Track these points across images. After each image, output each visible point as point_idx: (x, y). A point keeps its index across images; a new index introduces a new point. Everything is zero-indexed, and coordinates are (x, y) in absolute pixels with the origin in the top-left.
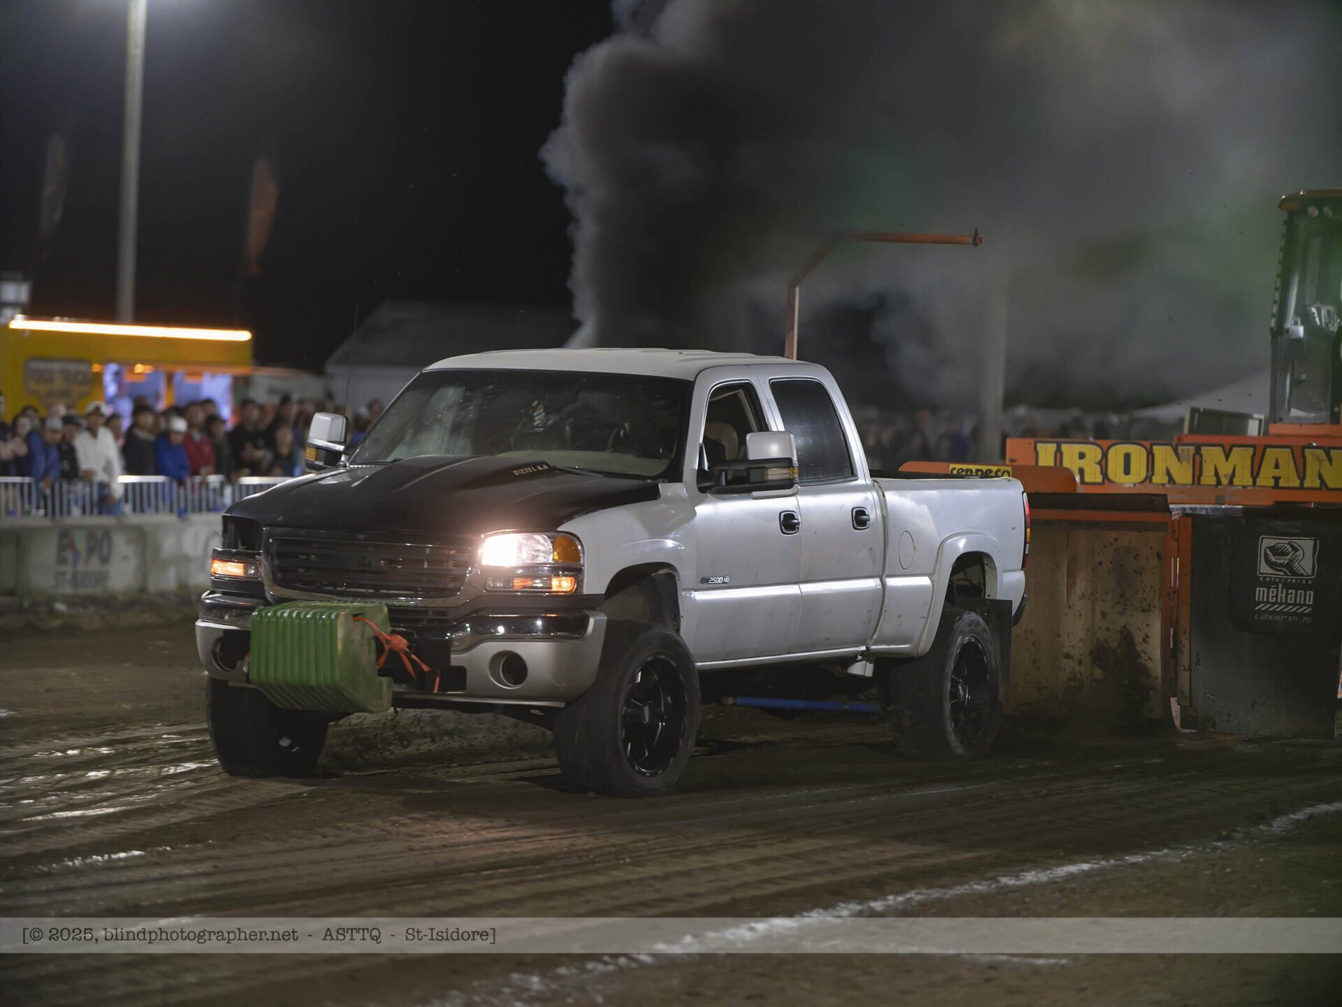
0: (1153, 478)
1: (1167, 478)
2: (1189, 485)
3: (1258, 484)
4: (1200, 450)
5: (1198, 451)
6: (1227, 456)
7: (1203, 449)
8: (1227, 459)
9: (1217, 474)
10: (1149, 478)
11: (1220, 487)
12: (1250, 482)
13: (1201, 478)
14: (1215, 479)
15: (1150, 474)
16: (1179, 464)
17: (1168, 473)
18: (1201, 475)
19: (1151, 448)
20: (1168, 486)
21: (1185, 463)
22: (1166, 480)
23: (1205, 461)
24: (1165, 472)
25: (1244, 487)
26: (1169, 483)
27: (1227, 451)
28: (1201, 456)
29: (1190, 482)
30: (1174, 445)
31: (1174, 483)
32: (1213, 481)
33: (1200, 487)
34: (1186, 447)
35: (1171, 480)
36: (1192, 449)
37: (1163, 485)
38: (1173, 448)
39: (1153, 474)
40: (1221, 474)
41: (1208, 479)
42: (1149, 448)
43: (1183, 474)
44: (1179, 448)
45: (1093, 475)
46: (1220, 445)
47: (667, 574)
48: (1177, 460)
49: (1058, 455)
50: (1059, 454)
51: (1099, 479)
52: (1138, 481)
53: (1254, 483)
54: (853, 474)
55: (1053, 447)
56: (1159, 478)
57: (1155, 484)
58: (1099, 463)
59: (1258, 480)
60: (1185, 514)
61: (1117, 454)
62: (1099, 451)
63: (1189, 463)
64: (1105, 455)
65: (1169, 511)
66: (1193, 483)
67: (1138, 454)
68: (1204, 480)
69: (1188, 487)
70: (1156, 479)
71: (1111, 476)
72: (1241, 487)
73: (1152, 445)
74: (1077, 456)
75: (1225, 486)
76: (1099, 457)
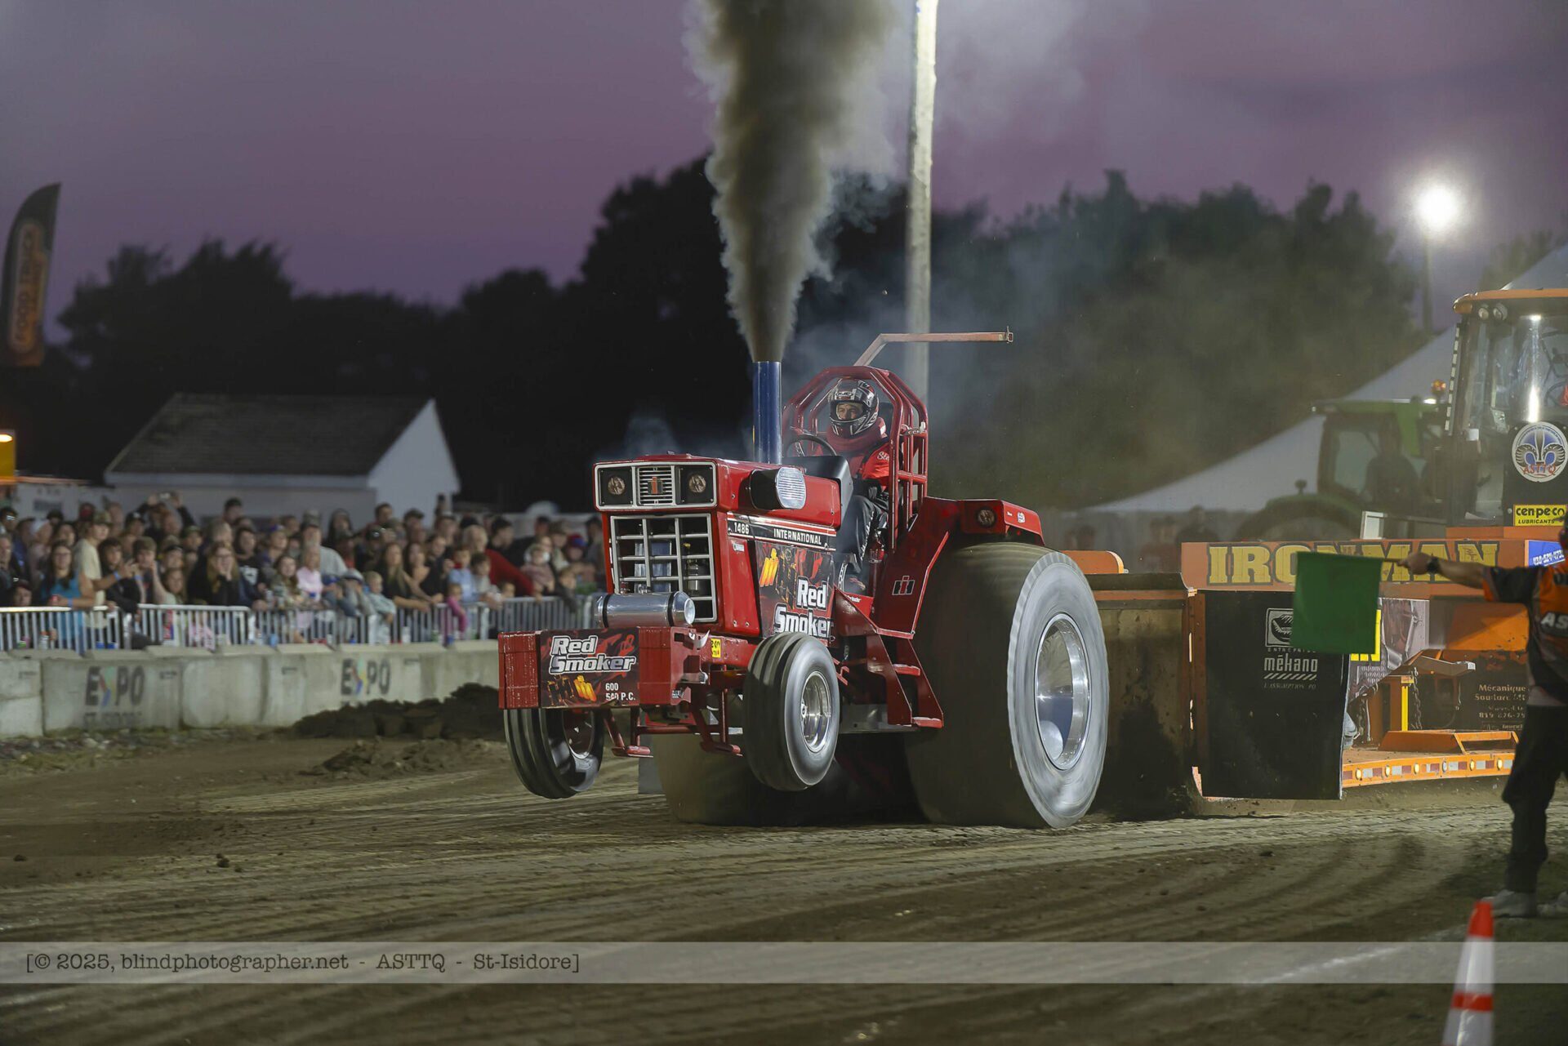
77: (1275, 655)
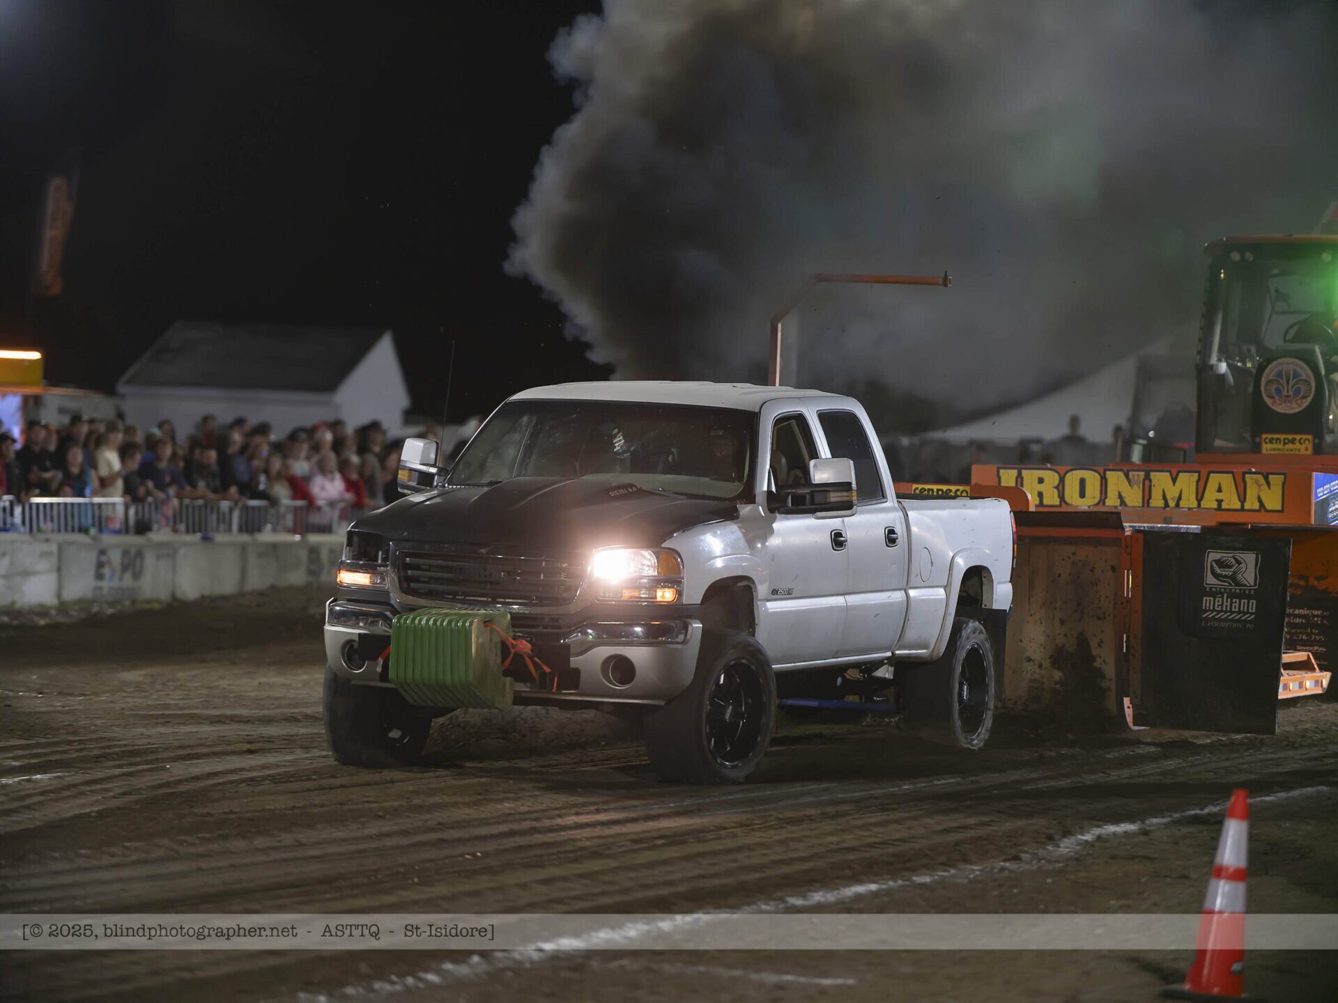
0: (1107, 500)
1: (1119, 501)
2: (1139, 507)
3: (1202, 506)
4: (1149, 474)
5: (1147, 477)
6: (1174, 481)
7: (1152, 474)
8: (1174, 485)
9: (1164, 497)
10: (1102, 500)
11: (1168, 509)
12: (1195, 504)
13: (1151, 501)
14: (1163, 502)
15: (1103, 497)
16: (1130, 488)
17: (1120, 497)
18: (1150, 498)
19: (1105, 474)
20: (1120, 508)
21: (1135, 487)
22: (1118, 503)
23: (1154, 486)
24: (1117, 496)
25: (1190, 509)
26: (1121, 505)
27: (1174, 476)
28: (1150, 481)
29: (1141, 505)
30: (1126, 472)
31: (1126, 505)
32: (1161, 503)
33: (1149, 509)
34: (1136, 473)
35: (1123, 503)
36: (1142, 474)
37: (1116, 507)
38: (1124, 473)
39: (1106, 498)
40: (1169, 496)
41: (1157, 501)
42: (1102, 474)
43: (1134, 497)
44: (1131, 473)
45: (1051, 499)
46: (1167, 471)
47: (746, 586)
48: (1128, 485)
49: (1019, 480)
50: (1020, 478)
51: (1057, 501)
52: (1092, 504)
53: (1199, 505)
54: (884, 496)
55: (1014, 473)
56: (1113, 501)
57: (1108, 506)
58: (1057, 487)
59: (1202, 502)
60: (1137, 531)
61: (1073, 479)
62: (1057, 476)
63: (1139, 487)
64: (1062, 480)
65: (1123, 528)
66: (1143, 506)
67: (1092, 479)
68: (1153, 503)
69: (1138, 509)
70: (1109, 502)
71: (1067, 500)
72: (1186, 509)
73: (1105, 471)
74: (1037, 481)
75: (1172, 508)
76: (1057, 482)
77: (1214, 594)
